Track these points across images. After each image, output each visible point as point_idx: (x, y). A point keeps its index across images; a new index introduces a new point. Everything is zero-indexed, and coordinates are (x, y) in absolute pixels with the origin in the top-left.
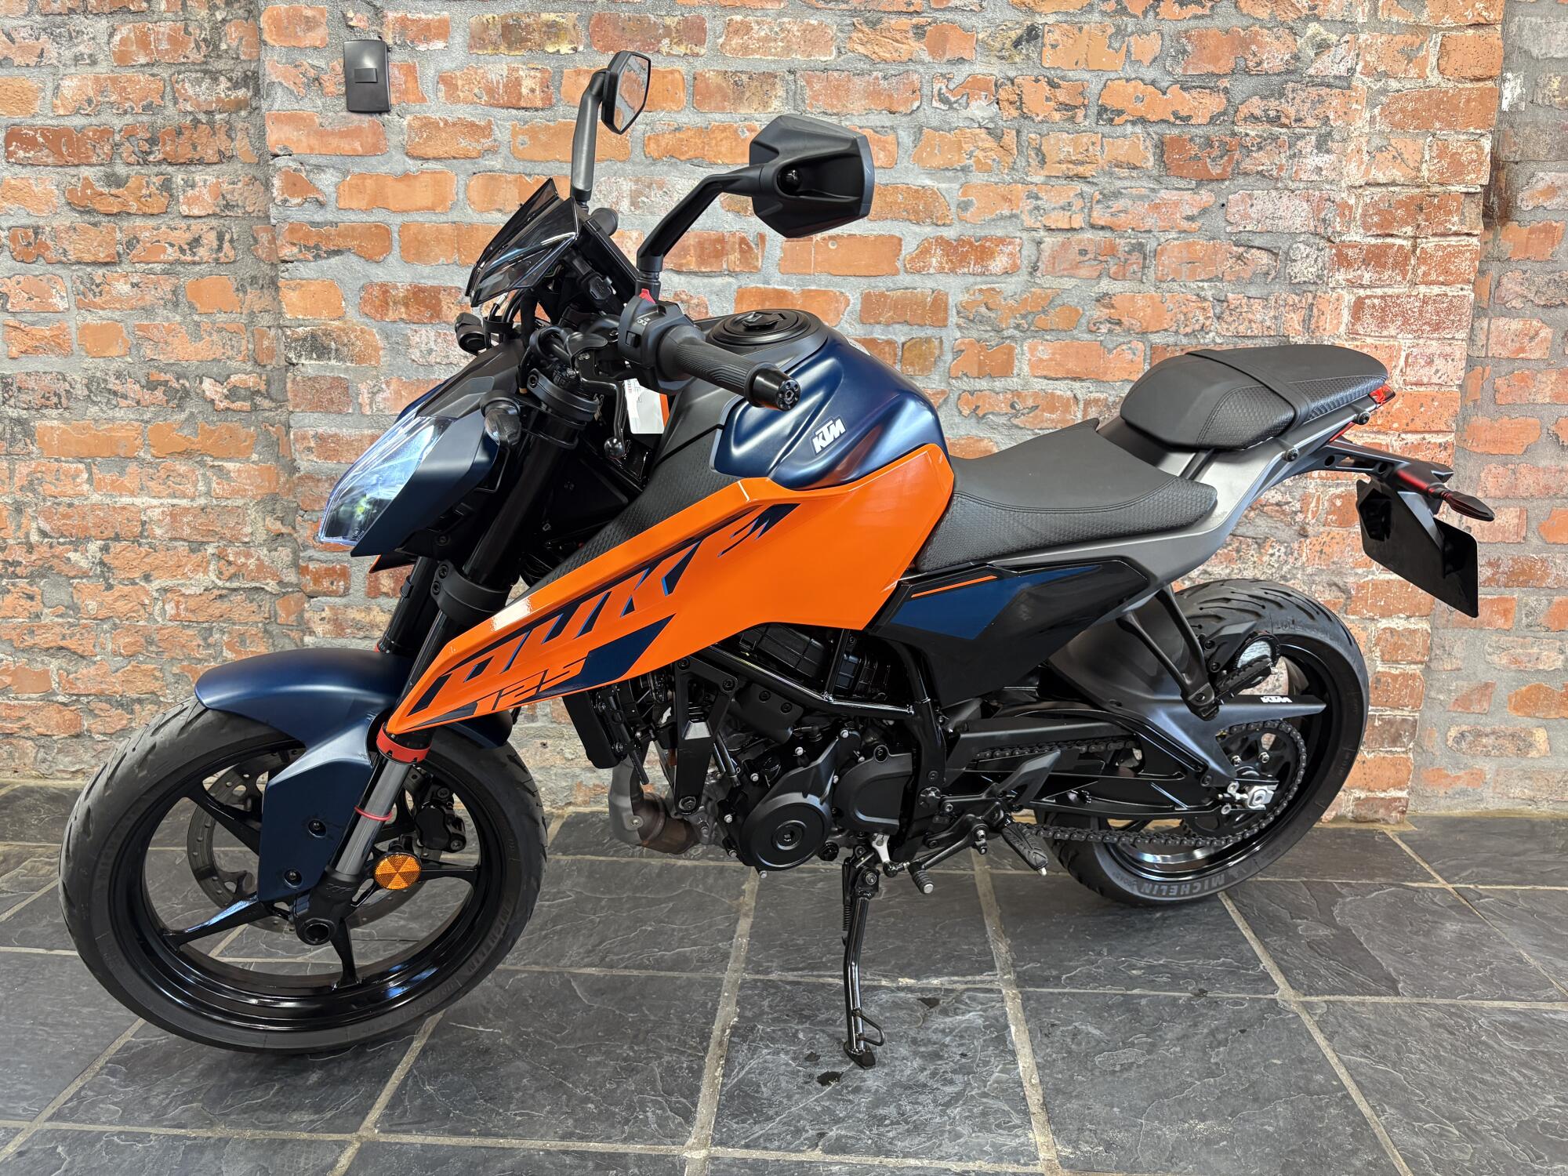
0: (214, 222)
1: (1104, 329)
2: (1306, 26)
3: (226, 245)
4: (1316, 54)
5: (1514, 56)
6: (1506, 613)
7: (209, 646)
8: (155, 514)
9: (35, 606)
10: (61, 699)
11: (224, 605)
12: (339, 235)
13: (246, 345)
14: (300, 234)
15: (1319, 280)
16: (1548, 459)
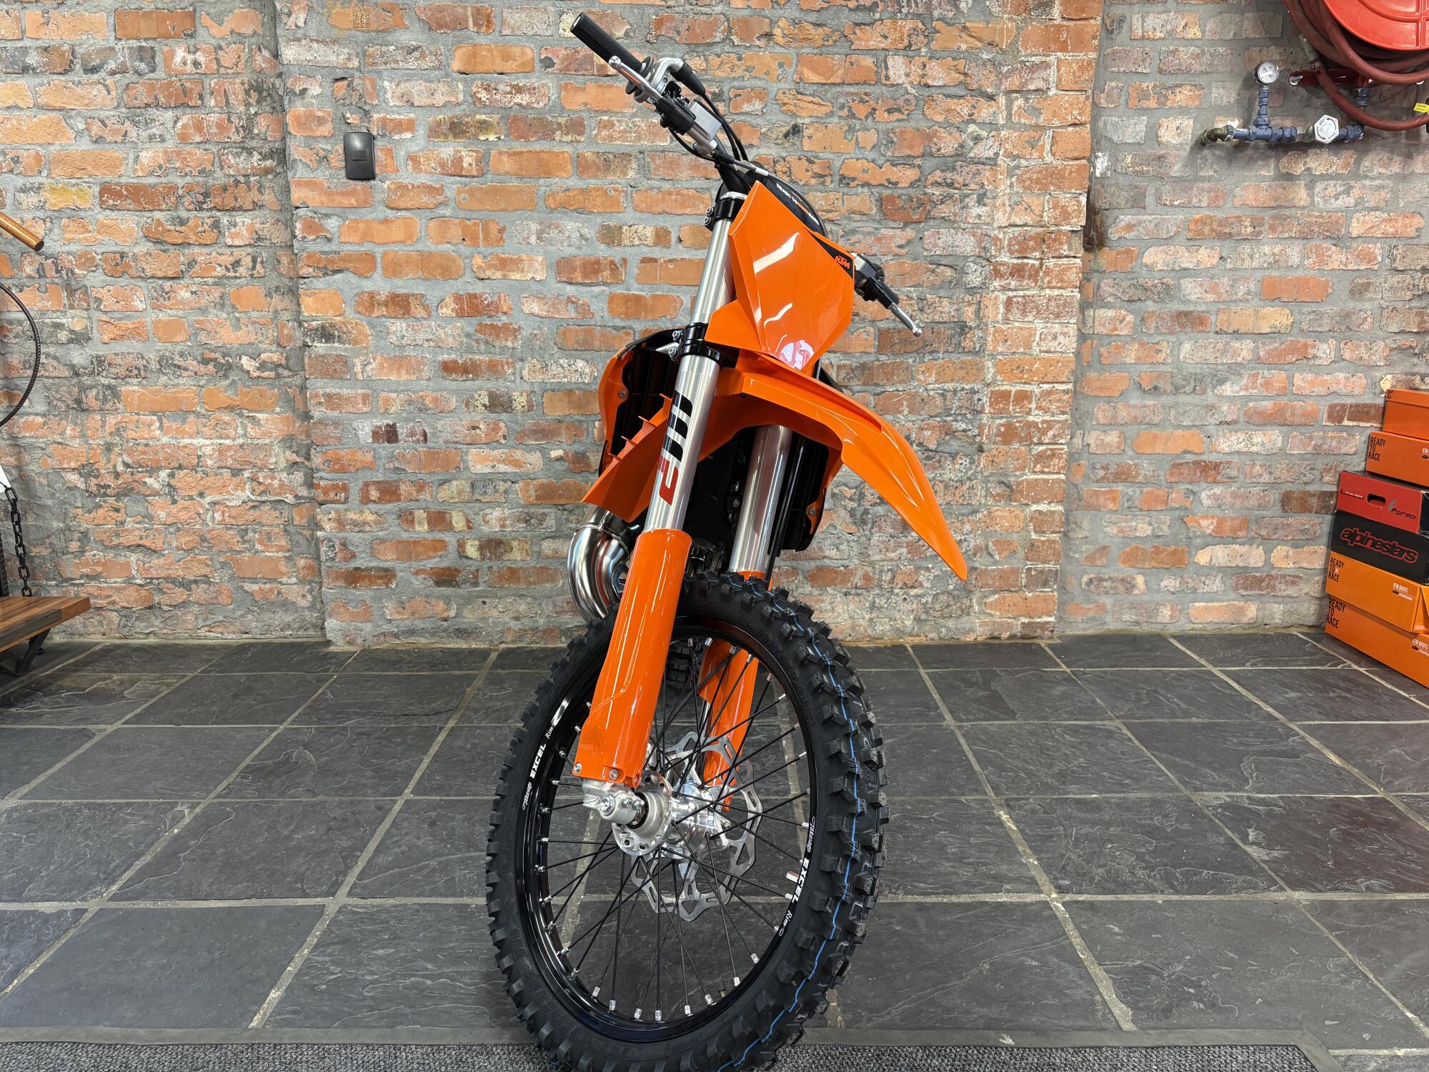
0: (249, 250)
2: (967, 126)
3: (258, 266)
4: (974, 144)
5: (1101, 143)
6: (1114, 499)
7: (245, 542)
8: (208, 450)
9: (120, 516)
10: (138, 581)
11: (256, 513)
12: (340, 260)
13: (272, 333)
14: (314, 259)
15: (984, 286)
16: (1135, 399)
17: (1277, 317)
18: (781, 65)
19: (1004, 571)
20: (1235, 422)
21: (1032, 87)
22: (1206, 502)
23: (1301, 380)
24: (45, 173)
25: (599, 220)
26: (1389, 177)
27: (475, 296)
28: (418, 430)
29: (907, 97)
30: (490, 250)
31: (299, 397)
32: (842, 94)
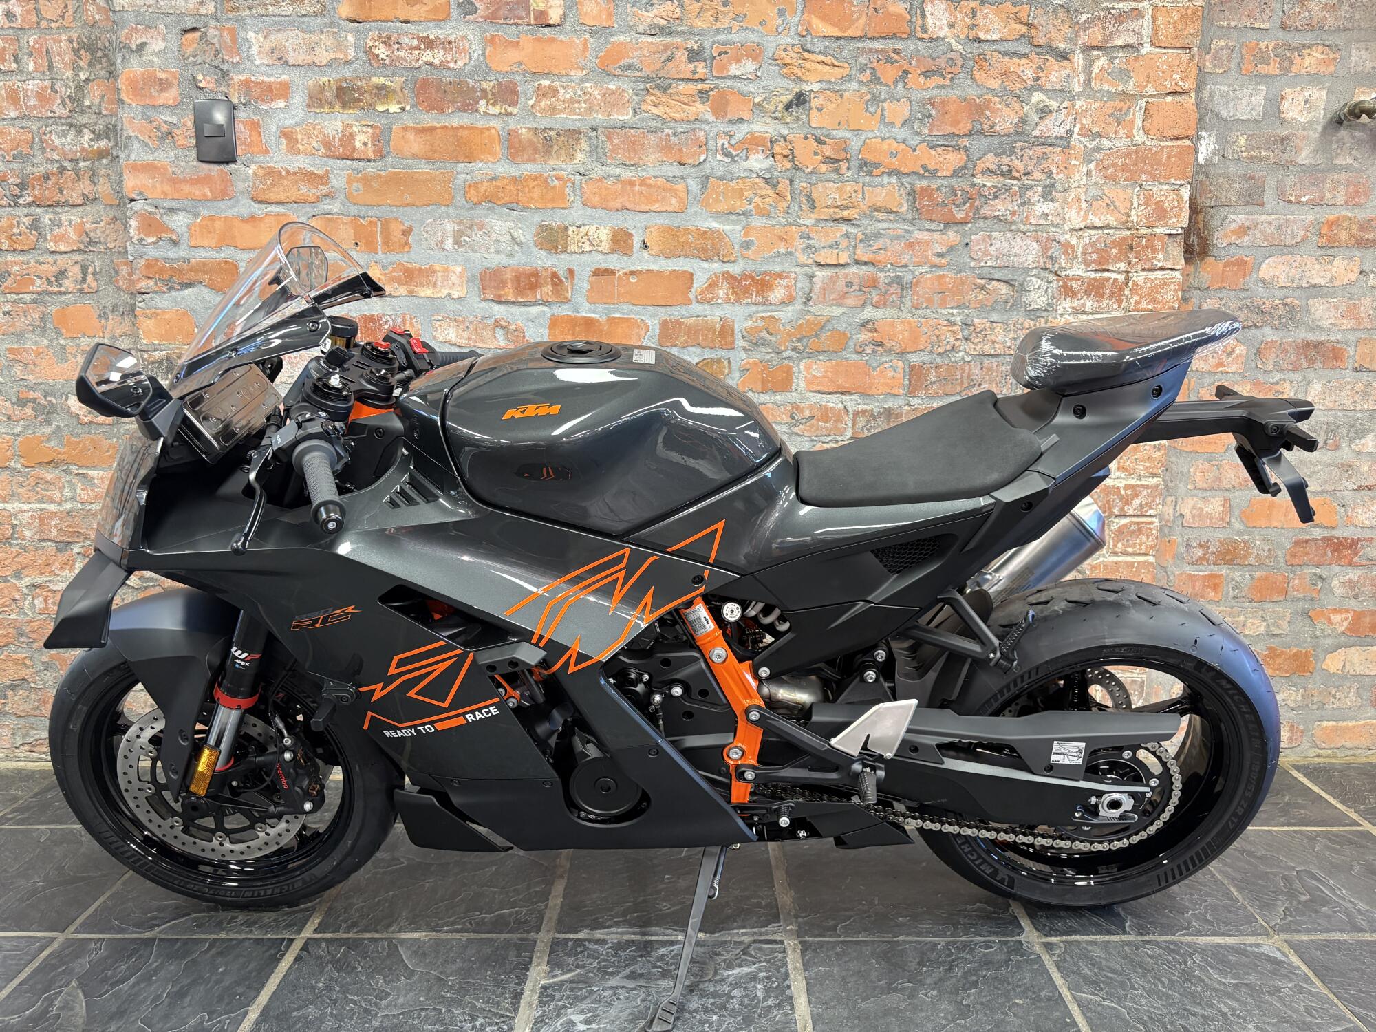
0: (78, 257)
1: (868, 351)
2: (1031, 95)
3: (90, 278)
4: (1040, 118)
5: (1207, 118)
6: (1215, 587)
8: (25, 518)
12: (191, 270)
14: (156, 269)
15: (1049, 308)
18: (781, 13)
21: (1119, 42)
22: (1339, 591)
25: (537, 218)
29: (951, 55)
30: (392, 258)
32: (862, 51)
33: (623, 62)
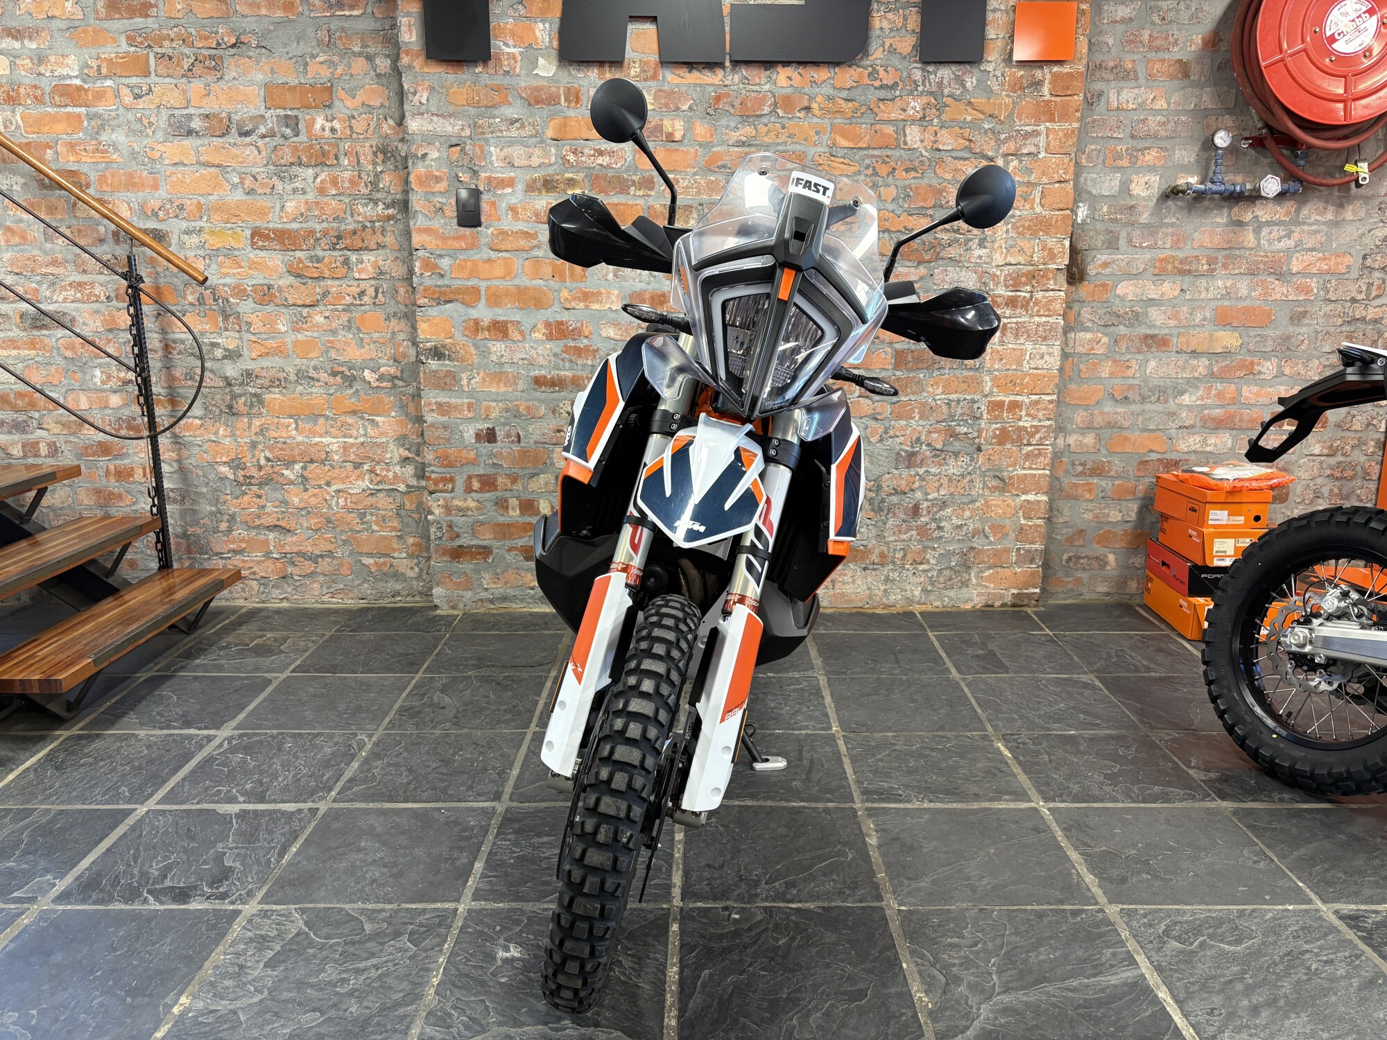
0: (373, 282)
3: (380, 295)
5: (1082, 196)
6: (1090, 491)
7: (363, 523)
8: (335, 447)
9: (262, 502)
10: (275, 556)
11: (372, 500)
12: (451, 292)
13: (390, 351)
14: (430, 292)
16: (1109, 408)
17: (1229, 339)
18: (817, 133)
19: (997, 550)
20: (1192, 426)
21: (1025, 151)
23: (1248, 392)
24: (205, 218)
26: (1324, 223)
27: (562, 323)
28: (513, 433)
29: (922, 159)
30: (575, 285)
31: (411, 405)
32: (868, 156)
33: (720, 163)
